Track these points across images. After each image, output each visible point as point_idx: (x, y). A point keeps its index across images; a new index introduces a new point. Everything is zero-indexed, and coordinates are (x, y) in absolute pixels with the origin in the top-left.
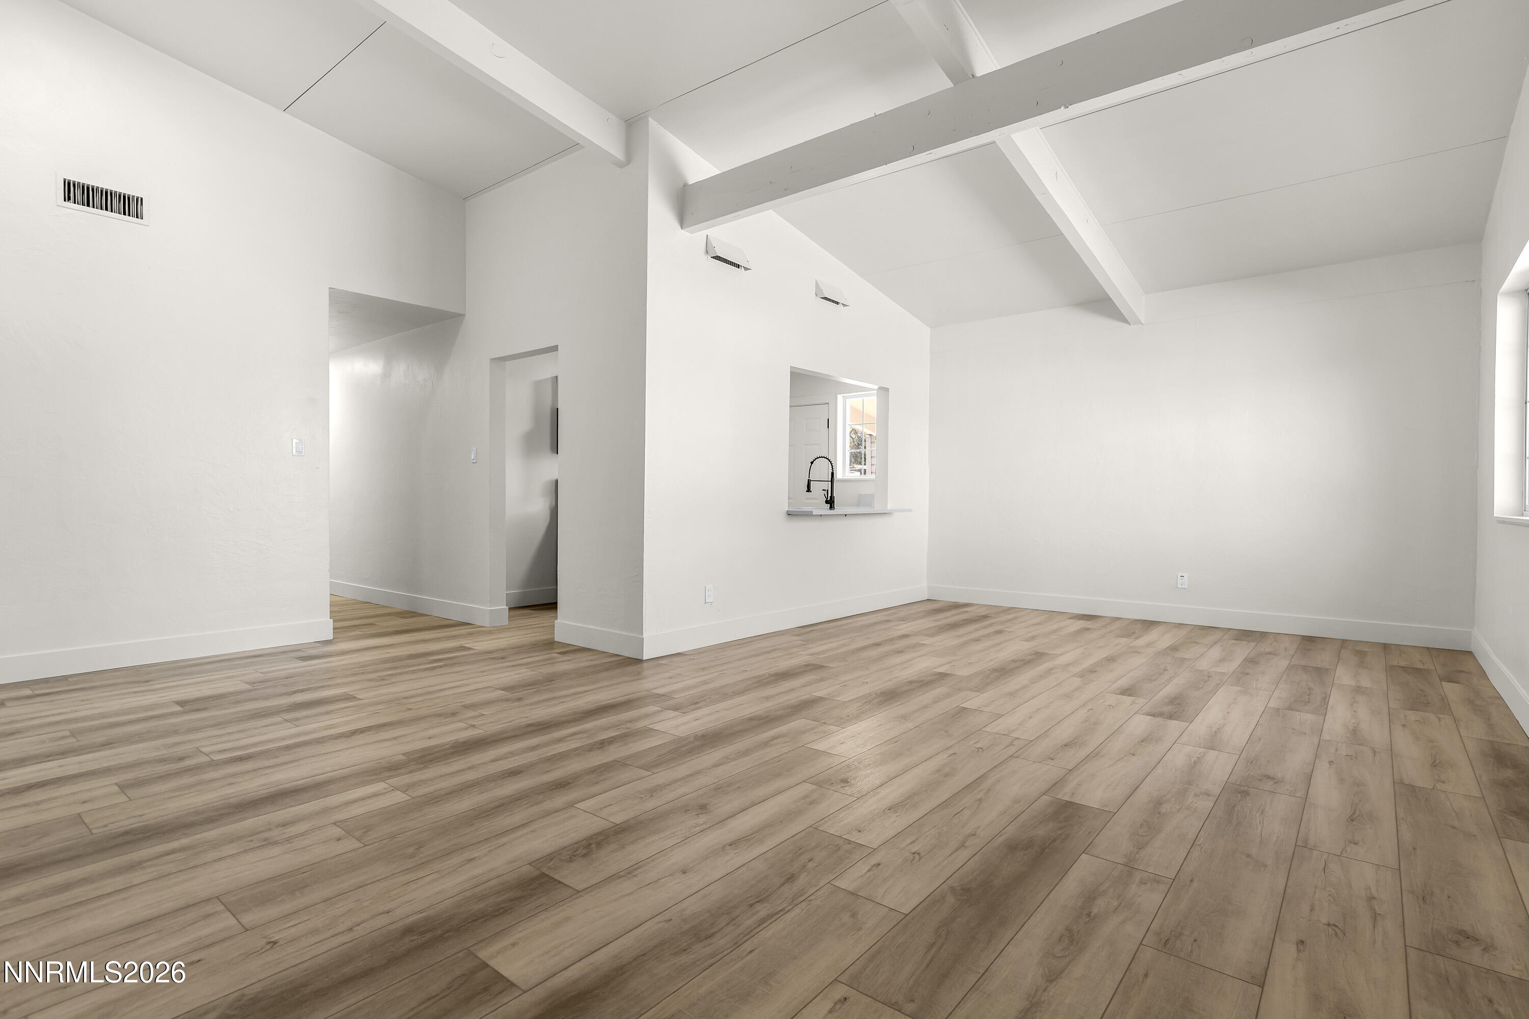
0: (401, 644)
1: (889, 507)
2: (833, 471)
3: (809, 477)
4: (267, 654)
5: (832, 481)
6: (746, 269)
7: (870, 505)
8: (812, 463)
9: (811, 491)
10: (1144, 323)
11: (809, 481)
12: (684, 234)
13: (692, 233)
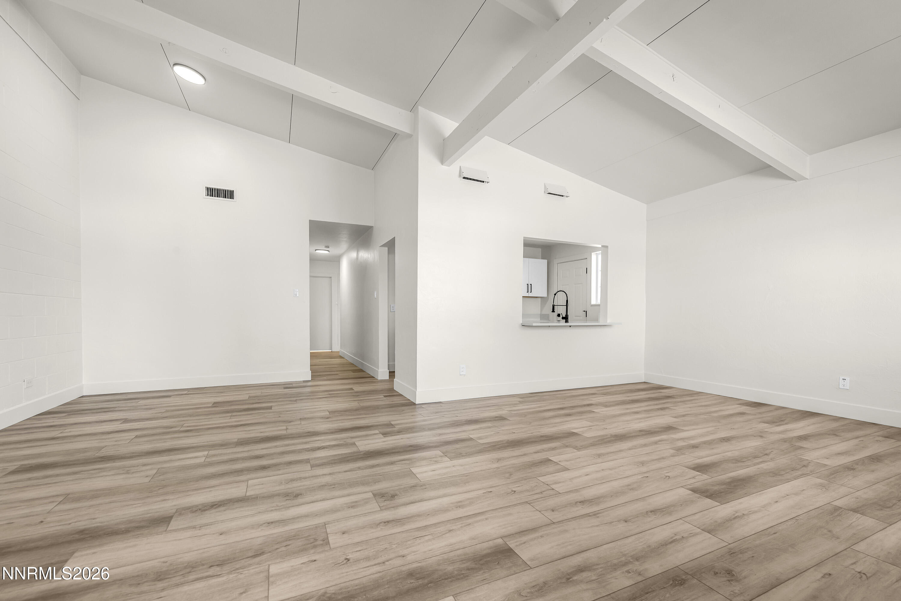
0: (337, 384)
1: (608, 322)
2: (567, 299)
3: (553, 303)
4: (277, 385)
5: (566, 306)
6: (488, 182)
7: (597, 320)
8: (555, 294)
9: (555, 312)
10: (808, 178)
11: (553, 306)
12: (444, 167)
13: (449, 166)
